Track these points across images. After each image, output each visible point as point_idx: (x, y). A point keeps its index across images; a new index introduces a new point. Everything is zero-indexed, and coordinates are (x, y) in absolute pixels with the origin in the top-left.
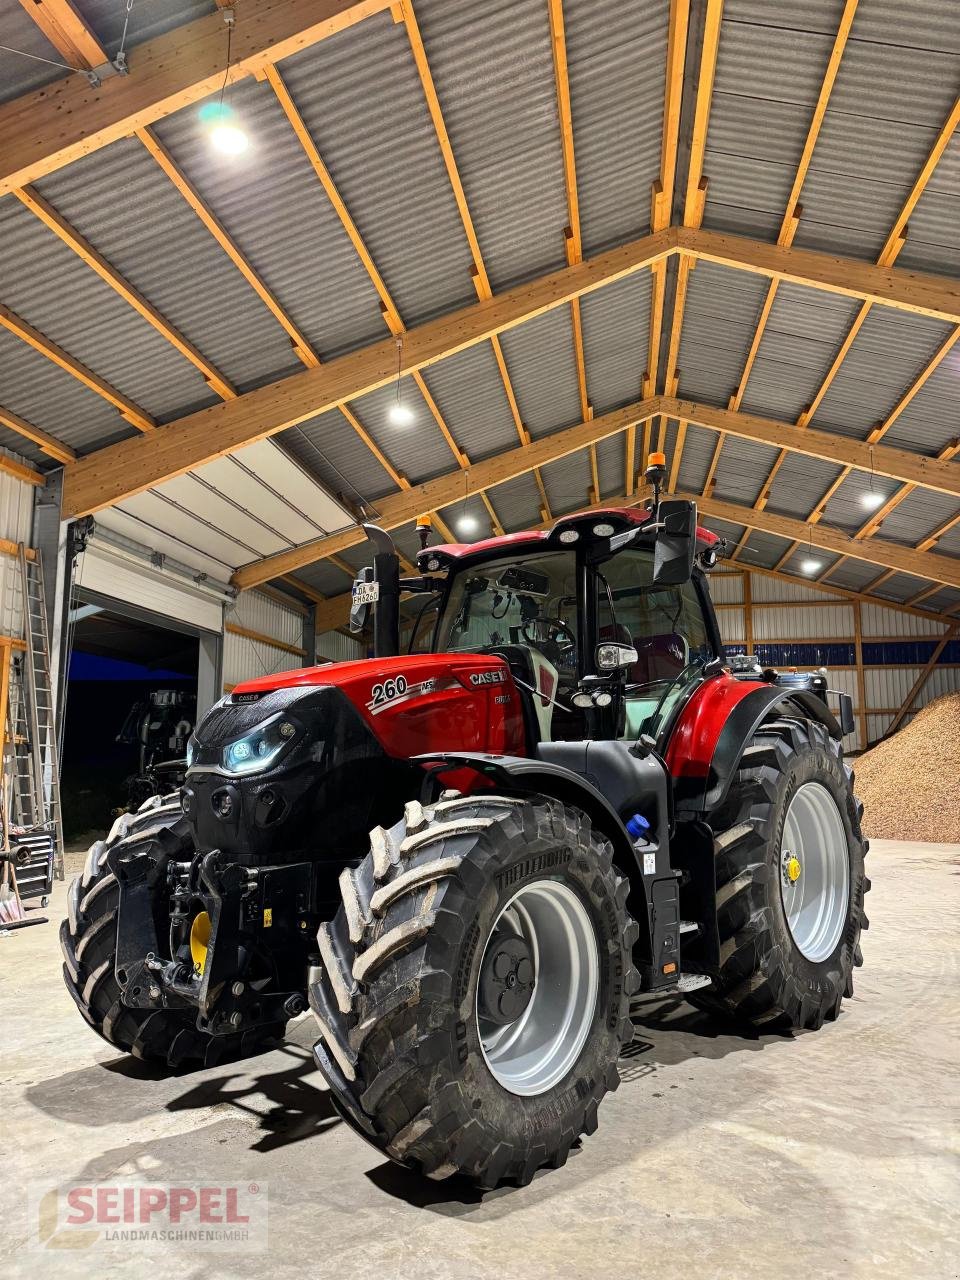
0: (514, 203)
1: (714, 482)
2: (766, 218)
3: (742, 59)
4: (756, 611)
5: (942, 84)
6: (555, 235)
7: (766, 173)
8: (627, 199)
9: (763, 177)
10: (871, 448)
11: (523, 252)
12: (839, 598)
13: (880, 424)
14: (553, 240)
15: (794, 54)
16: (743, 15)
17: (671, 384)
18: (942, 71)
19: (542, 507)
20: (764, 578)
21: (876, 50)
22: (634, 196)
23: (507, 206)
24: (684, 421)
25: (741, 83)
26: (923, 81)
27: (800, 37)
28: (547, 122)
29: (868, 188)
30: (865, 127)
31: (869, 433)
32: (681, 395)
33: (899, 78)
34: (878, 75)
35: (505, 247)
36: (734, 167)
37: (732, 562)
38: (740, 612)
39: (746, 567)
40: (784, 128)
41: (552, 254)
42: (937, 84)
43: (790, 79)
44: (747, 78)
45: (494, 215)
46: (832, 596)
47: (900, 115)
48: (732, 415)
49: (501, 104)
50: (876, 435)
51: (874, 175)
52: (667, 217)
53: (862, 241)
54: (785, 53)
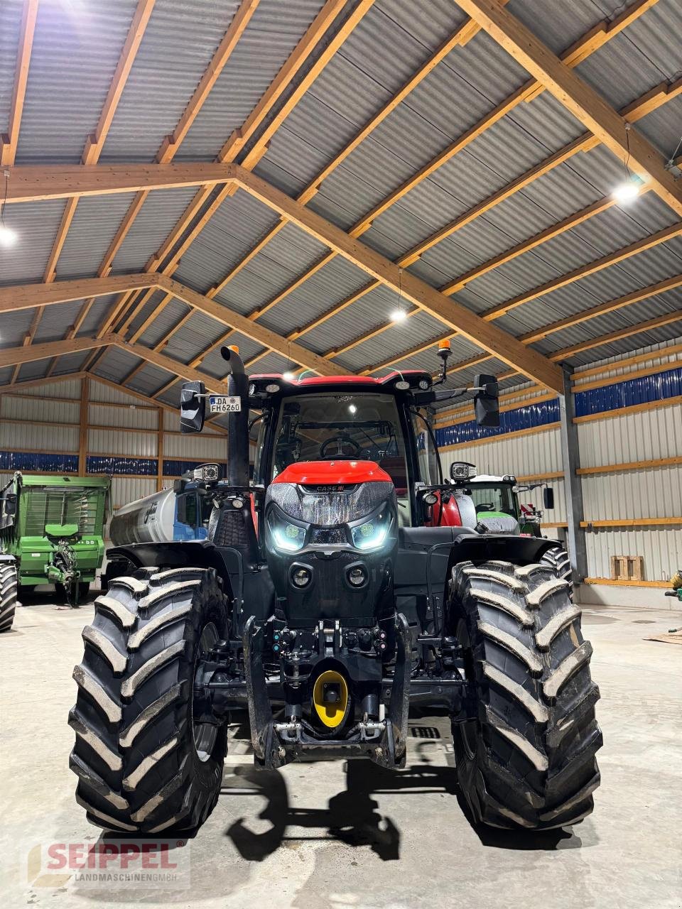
0: (148, 103)
1: (167, 343)
2: (295, 182)
3: (333, 80)
4: (166, 437)
5: (431, 148)
6: (159, 137)
7: (309, 154)
8: (215, 132)
9: (307, 157)
10: (290, 343)
11: (132, 139)
12: (219, 433)
13: (299, 330)
14: (156, 140)
15: (364, 92)
16: (347, 54)
17: (171, 267)
18: (434, 140)
19: (28, 334)
20: (172, 414)
21: (410, 113)
22: (220, 132)
23: (141, 102)
24: (171, 294)
25: (324, 94)
26: (423, 141)
27: (373, 84)
28: (203, 58)
29: (363, 187)
30: (381, 152)
31: (291, 332)
32: (174, 277)
33: (412, 134)
34: (403, 127)
35: (120, 131)
36: (291, 142)
37: (152, 399)
38: (154, 436)
39: (161, 405)
40: (335, 132)
41: (148, 150)
42: (428, 145)
43: (354, 105)
44: (330, 92)
45: (129, 105)
46: (214, 432)
47: (402, 154)
48: (206, 300)
49: (183, 29)
50: (296, 336)
51: (371, 181)
52: (234, 155)
53: (344, 217)
54: (358, 88)
